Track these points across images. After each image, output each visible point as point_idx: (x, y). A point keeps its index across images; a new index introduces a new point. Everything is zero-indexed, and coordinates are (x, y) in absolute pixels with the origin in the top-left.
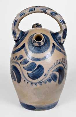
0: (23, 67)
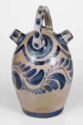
0: (67, 69)
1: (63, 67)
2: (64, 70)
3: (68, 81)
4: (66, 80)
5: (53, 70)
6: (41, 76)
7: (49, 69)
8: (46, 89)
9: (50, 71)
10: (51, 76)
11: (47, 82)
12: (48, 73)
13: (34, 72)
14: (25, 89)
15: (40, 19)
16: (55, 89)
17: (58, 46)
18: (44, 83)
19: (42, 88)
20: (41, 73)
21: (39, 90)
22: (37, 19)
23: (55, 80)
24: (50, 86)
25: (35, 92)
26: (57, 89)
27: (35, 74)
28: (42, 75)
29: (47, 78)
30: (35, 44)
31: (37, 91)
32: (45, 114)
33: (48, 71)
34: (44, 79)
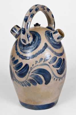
0: (53, 66)
1: (49, 64)
2: (50, 67)
3: (54, 77)
4: (52, 77)
5: (37, 65)
6: (26, 70)
7: (34, 65)
8: (30, 82)
9: (34, 66)
10: (35, 70)
11: (32, 76)
12: (33, 68)
13: (20, 66)
14: (15, 80)
15: (28, 17)
16: (39, 83)
17: (46, 44)
18: (29, 76)
19: (27, 81)
20: (26, 67)
21: (25, 83)
22: (26, 17)
23: (39, 75)
24: (34, 80)
25: (22, 84)
26: (42, 83)
27: (21, 67)
28: (27, 68)
29: (31, 72)
30: (22, 39)
31: (23, 84)
32: (33, 106)
33: (33, 66)
34: (29, 73)
